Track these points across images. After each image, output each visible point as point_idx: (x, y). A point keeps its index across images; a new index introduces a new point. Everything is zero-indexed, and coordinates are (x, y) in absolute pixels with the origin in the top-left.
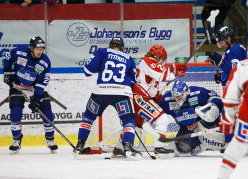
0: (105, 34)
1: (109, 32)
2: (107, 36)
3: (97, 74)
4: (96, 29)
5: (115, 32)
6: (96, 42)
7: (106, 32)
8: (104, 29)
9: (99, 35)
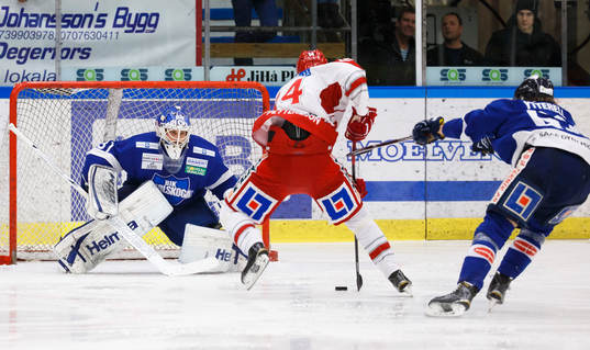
0: (24, 19)
1: (32, 15)
2: (28, 23)
3: (8, 100)
4: (7, 8)
5: (44, 15)
6: (5, 34)
7: (26, 15)
8: (22, 10)
9: (12, 22)
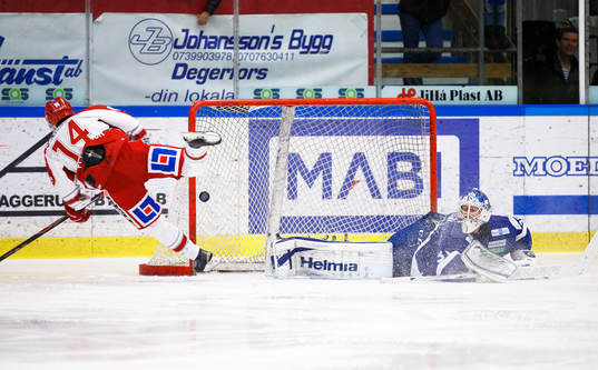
0: (203, 41)
1: (211, 37)
2: (207, 45)
3: (187, 119)
4: (187, 31)
5: (222, 38)
6: (185, 56)
7: (206, 38)
8: (202, 32)
9: (192, 44)
